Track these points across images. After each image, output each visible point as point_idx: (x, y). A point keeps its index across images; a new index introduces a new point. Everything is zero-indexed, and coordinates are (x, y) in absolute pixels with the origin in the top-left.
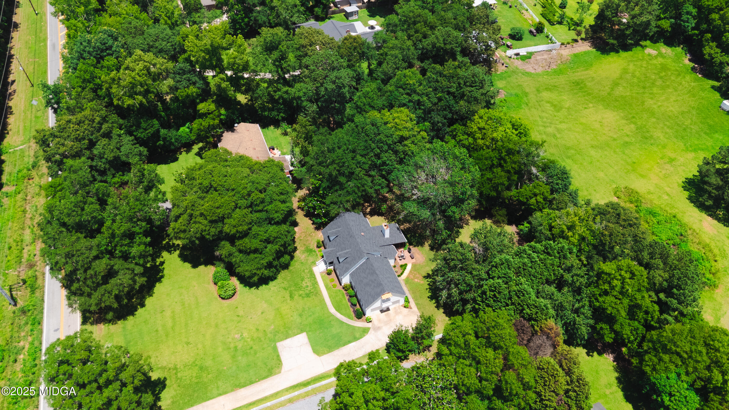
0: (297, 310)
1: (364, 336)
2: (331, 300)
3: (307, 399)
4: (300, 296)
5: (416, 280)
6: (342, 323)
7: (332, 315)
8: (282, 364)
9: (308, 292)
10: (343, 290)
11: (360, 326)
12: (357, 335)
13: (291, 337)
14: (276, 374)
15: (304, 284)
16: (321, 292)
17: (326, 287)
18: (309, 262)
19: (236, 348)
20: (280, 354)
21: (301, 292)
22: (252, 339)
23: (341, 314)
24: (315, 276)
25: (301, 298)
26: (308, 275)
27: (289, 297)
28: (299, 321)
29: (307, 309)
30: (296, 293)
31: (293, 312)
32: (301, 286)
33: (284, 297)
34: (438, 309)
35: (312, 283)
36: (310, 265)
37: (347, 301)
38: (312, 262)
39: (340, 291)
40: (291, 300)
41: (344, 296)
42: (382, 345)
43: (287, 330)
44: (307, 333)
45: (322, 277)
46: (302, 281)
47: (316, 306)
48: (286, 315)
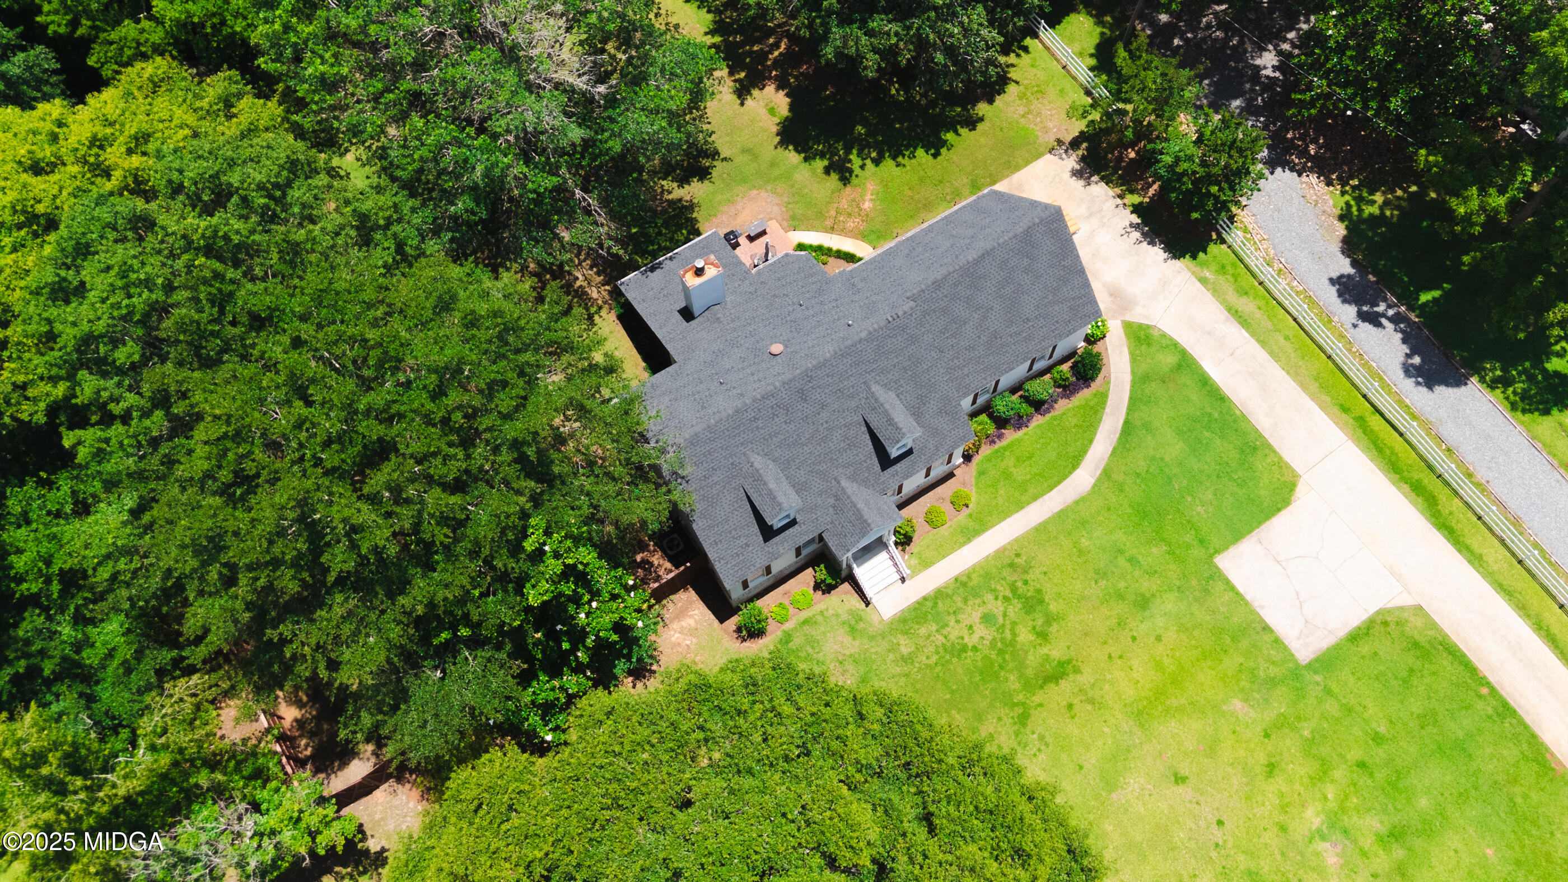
0: (1121, 624)
1: (1164, 335)
2: (1036, 498)
3: (1481, 476)
4: (1043, 635)
5: (867, 205)
6: (1128, 428)
7: (1107, 473)
8: (1378, 613)
9: (1015, 609)
10: (976, 459)
11: (1126, 357)
12: (1170, 359)
13: (1253, 612)
14: (1434, 625)
15: (983, 633)
16: (1001, 551)
17: (969, 534)
18: (852, 646)
19: (1396, 835)
20: (1342, 632)
21: (1025, 636)
22: (1324, 773)
23: (1091, 441)
24: (925, 599)
25: (1054, 628)
26: (923, 631)
27: (1063, 683)
28: (1169, 604)
29: (1103, 583)
30: (1033, 660)
31: (1134, 639)
32: (993, 643)
33: (1070, 706)
34: (981, 119)
35: (965, 600)
36: (872, 638)
37: (1024, 430)
38: (853, 631)
39: (981, 473)
40: (1077, 671)
41: (1005, 449)
42: (1180, 270)
43: (1228, 640)
44: (1217, 552)
45: (926, 564)
46: (964, 648)
47: (1081, 552)
48: (1159, 666)
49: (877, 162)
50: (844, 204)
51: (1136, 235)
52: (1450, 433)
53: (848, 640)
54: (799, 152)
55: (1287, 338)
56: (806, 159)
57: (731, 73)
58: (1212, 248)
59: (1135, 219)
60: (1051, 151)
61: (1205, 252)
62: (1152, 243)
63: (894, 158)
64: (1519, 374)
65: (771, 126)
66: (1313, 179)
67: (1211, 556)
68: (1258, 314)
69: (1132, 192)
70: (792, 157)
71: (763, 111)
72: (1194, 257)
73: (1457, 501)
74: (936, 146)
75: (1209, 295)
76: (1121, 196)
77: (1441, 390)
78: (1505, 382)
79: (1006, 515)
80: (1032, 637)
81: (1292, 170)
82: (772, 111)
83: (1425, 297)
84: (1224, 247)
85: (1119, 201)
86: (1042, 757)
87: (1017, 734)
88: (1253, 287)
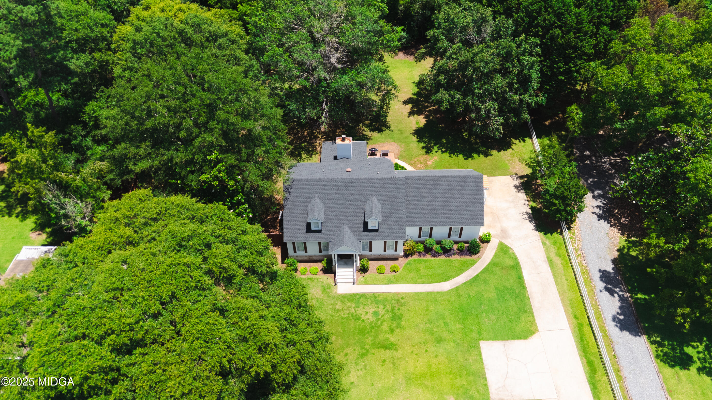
0: (425, 343)
1: (514, 254)
2: (423, 283)
3: (625, 373)
5: (429, 163)
6: (476, 278)
7: (457, 289)
9: (388, 316)
10: (410, 259)
11: (492, 253)
12: (510, 262)
13: (483, 369)
15: (370, 317)
16: (398, 293)
17: (389, 282)
18: (320, 295)
21: (385, 327)
23: (459, 275)
24: (357, 294)
25: (398, 330)
26: (349, 304)
27: (388, 351)
28: (450, 347)
29: (428, 325)
30: (382, 337)
31: (426, 351)
32: (371, 323)
33: (384, 361)
34: (491, 155)
35: (372, 303)
36: (329, 297)
37: (435, 258)
38: (324, 291)
39: (408, 264)
40: (396, 350)
41: (423, 261)
42: (537, 236)
43: (465, 373)
44: (483, 339)
45: (366, 283)
46: (359, 319)
47: (427, 310)
48: (430, 366)
49: (443, 152)
50: (422, 159)
51: (526, 216)
52: (619, 350)
53: (320, 293)
54: (417, 138)
55: (567, 280)
56: (418, 141)
57: (412, 108)
58: (555, 234)
59: (530, 211)
60: (511, 175)
61: (551, 234)
62: (531, 221)
63: (450, 154)
64: (669, 345)
65: (414, 127)
66: (616, 230)
67: (480, 340)
68: (560, 266)
69: (534, 201)
70: (415, 139)
71: (414, 122)
72: (545, 234)
73: (605, 378)
74: (468, 156)
75: (543, 250)
76: (528, 201)
77: (626, 333)
78: (660, 344)
79: (408, 282)
80: (387, 329)
81: (608, 223)
82: (417, 123)
83: (640, 296)
84: (561, 236)
85: (527, 203)
86: (360, 373)
87: (357, 359)
88: (564, 255)
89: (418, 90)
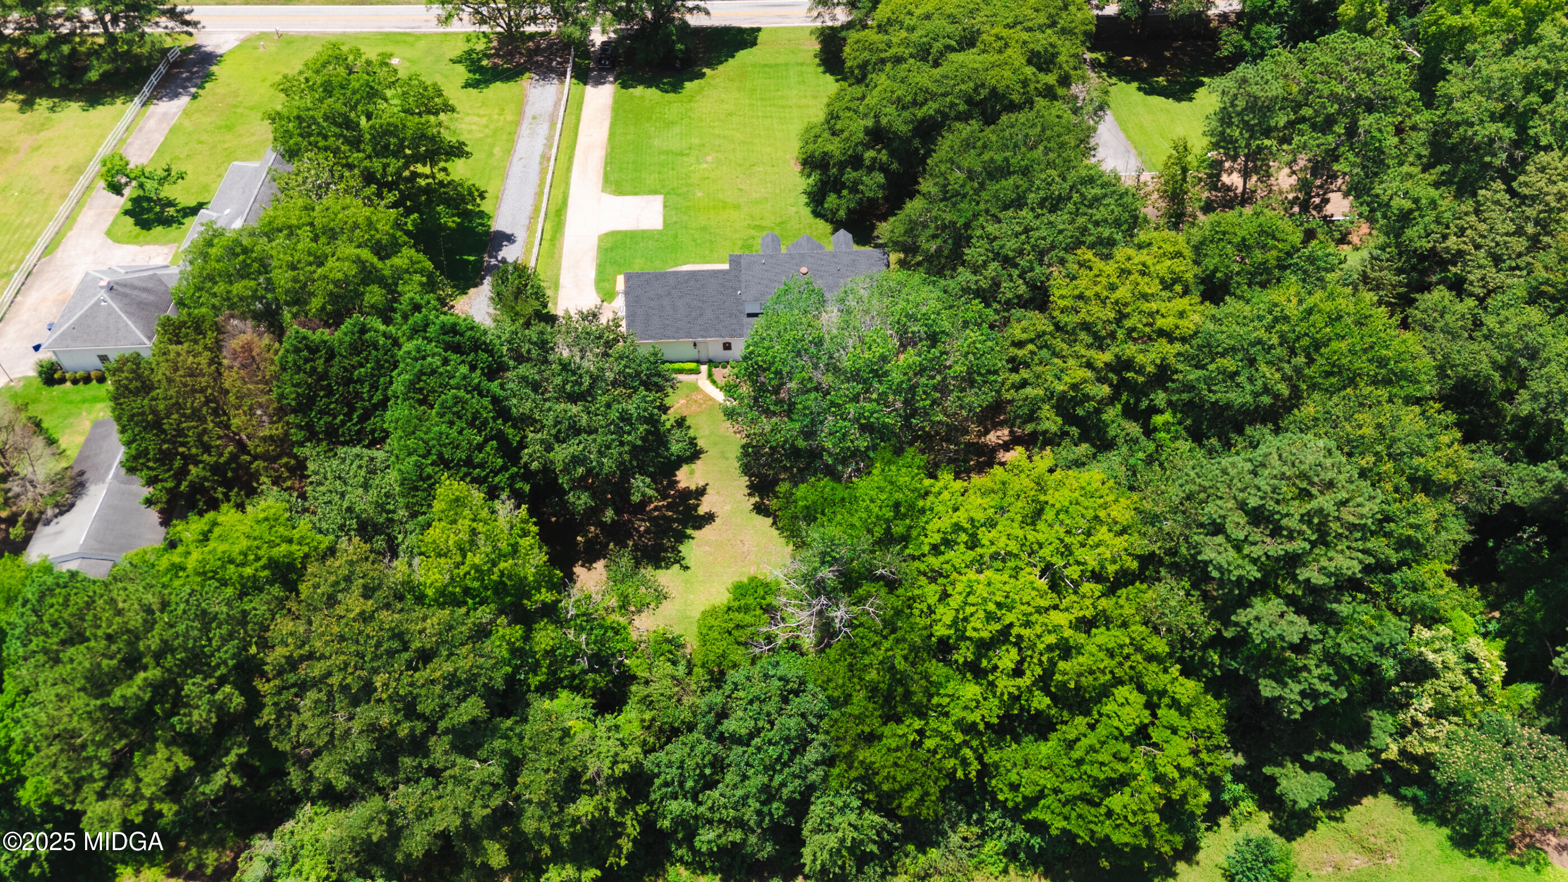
0: (719, 228)
1: (598, 292)
8: (619, 196)
13: (664, 211)
14: (604, 187)
20: (639, 196)
22: (688, 173)
28: (694, 225)
31: (718, 222)
33: (762, 218)
40: (749, 225)
43: (683, 210)
44: (658, 230)
48: (716, 213)
50: (694, 407)
52: (524, 222)
54: (696, 445)
57: (698, 505)
64: (473, 224)
65: (699, 465)
67: (662, 231)
71: (697, 475)
73: (551, 206)
77: (508, 231)
78: (482, 225)
82: (692, 473)
83: (472, 258)
89: (681, 548)
